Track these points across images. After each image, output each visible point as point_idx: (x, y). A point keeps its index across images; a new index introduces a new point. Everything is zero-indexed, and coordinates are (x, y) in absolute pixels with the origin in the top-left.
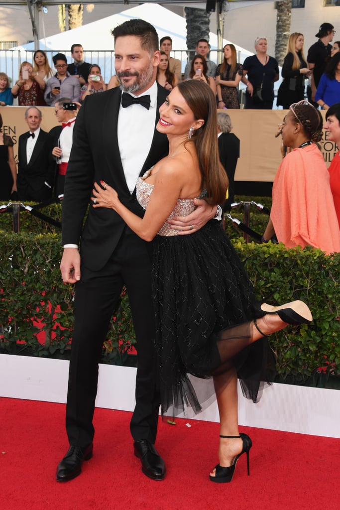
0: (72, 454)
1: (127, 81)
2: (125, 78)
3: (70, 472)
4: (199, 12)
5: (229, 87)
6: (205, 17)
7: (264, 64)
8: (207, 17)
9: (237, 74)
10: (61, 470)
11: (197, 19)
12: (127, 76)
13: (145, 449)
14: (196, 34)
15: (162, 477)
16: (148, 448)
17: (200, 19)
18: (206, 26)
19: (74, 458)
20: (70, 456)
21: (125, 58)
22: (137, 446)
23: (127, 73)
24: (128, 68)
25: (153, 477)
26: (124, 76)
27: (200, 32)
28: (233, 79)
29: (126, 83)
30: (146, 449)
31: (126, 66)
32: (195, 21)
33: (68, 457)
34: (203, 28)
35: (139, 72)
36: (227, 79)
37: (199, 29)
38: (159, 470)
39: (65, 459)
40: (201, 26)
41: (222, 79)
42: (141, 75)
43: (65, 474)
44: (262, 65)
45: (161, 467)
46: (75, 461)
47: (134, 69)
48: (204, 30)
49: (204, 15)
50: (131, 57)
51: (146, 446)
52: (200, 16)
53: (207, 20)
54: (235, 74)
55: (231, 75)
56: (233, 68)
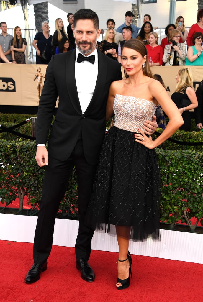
0: (35, 267)
1: (85, 47)
2: (84, 45)
3: (34, 278)
4: (40, 6)
5: (19, 52)
6: (44, 9)
7: (47, 38)
8: (45, 9)
9: (23, 44)
10: (28, 277)
11: (39, 10)
12: (85, 44)
13: (82, 264)
14: (39, 19)
15: (93, 280)
16: (85, 264)
17: (41, 10)
18: (45, 14)
19: (35, 270)
20: (33, 269)
21: (85, 33)
22: (78, 263)
23: (86, 43)
24: (87, 39)
25: (88, 280)
26: (83, 44)
27: (41, 18)
28: (22, 47)
29: (84, 49)
30: (84, 264)
31: (86, 38)
32: (38, 12)
33: (32, 269)
34: (44, 16)
35: (92, 42)
36: (18, 47)
37: (41, 16)
38: (91, 276)
39: (31, 271)
40: (42, 14)
41: (15, 47)
42: (93, 44)
43: (30, 279)
44: (46, 39)
45: (93, 274)
46: (36, 272)
47: (90, 40)
48: (44, 17)
49: (44, 8)
50: (88, 32)
51: (83, 263)
52: (41, 8)
53: (46, 11)
54: (22, 44)
55: (20, 45)
56: (20, 41)
